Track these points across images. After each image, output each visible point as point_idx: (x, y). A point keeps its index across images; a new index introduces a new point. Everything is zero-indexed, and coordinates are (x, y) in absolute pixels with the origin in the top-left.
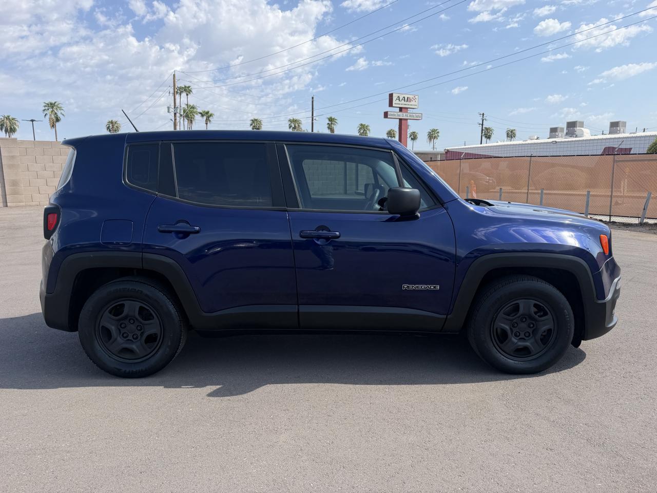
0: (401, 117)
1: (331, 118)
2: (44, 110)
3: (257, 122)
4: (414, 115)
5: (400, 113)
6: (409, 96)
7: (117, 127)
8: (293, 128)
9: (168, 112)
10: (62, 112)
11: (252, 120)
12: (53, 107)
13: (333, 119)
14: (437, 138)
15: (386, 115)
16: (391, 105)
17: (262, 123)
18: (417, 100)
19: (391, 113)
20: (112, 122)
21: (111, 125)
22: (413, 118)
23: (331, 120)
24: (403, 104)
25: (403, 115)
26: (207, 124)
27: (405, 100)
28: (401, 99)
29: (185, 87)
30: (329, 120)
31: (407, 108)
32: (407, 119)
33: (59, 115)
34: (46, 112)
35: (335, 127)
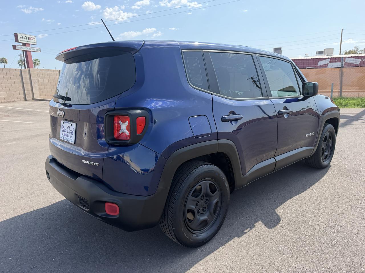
0: (26, 50)
4: (35, 49)
5: (24, 47)
6: (29, 36)
14: (39, 65)
15: (14, 47)
16: (17, 41)
18: (35, 39)
19: (19, 46)
22: (35, 51)
24: (25, 41)
25: (26, 48)
27: (26, 38)
28: (24, 38)
31: (30, 44)
32: (30, 51)
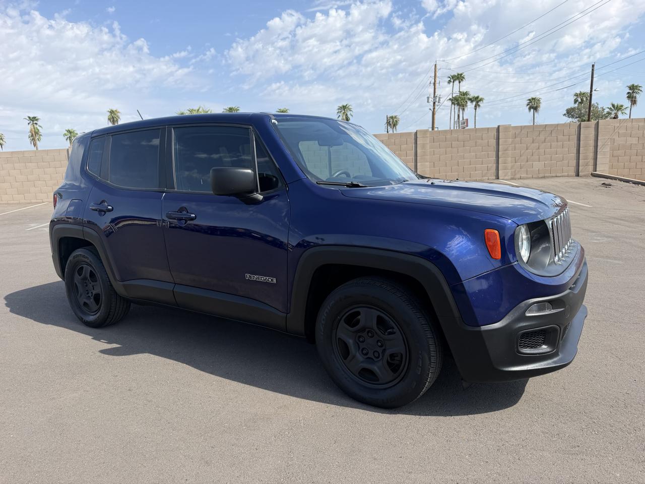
1: (633, 85)
2: (338, 112)
3: (534, 102)
7: (396, 121)
8: (580, 103)
9: (428, 102)
10: (351, 112)
11: (529, 100)
12: (344, 110)
13: (637, 86)
17: (541, 101)
20: (392, 117)
21: (391, 120)
23: (634, 88)
26: (475, 109)
29: (458, 74)
30: (630, 89)
33: (349, 116)
34: (339, 114)
35: (638, 96)
